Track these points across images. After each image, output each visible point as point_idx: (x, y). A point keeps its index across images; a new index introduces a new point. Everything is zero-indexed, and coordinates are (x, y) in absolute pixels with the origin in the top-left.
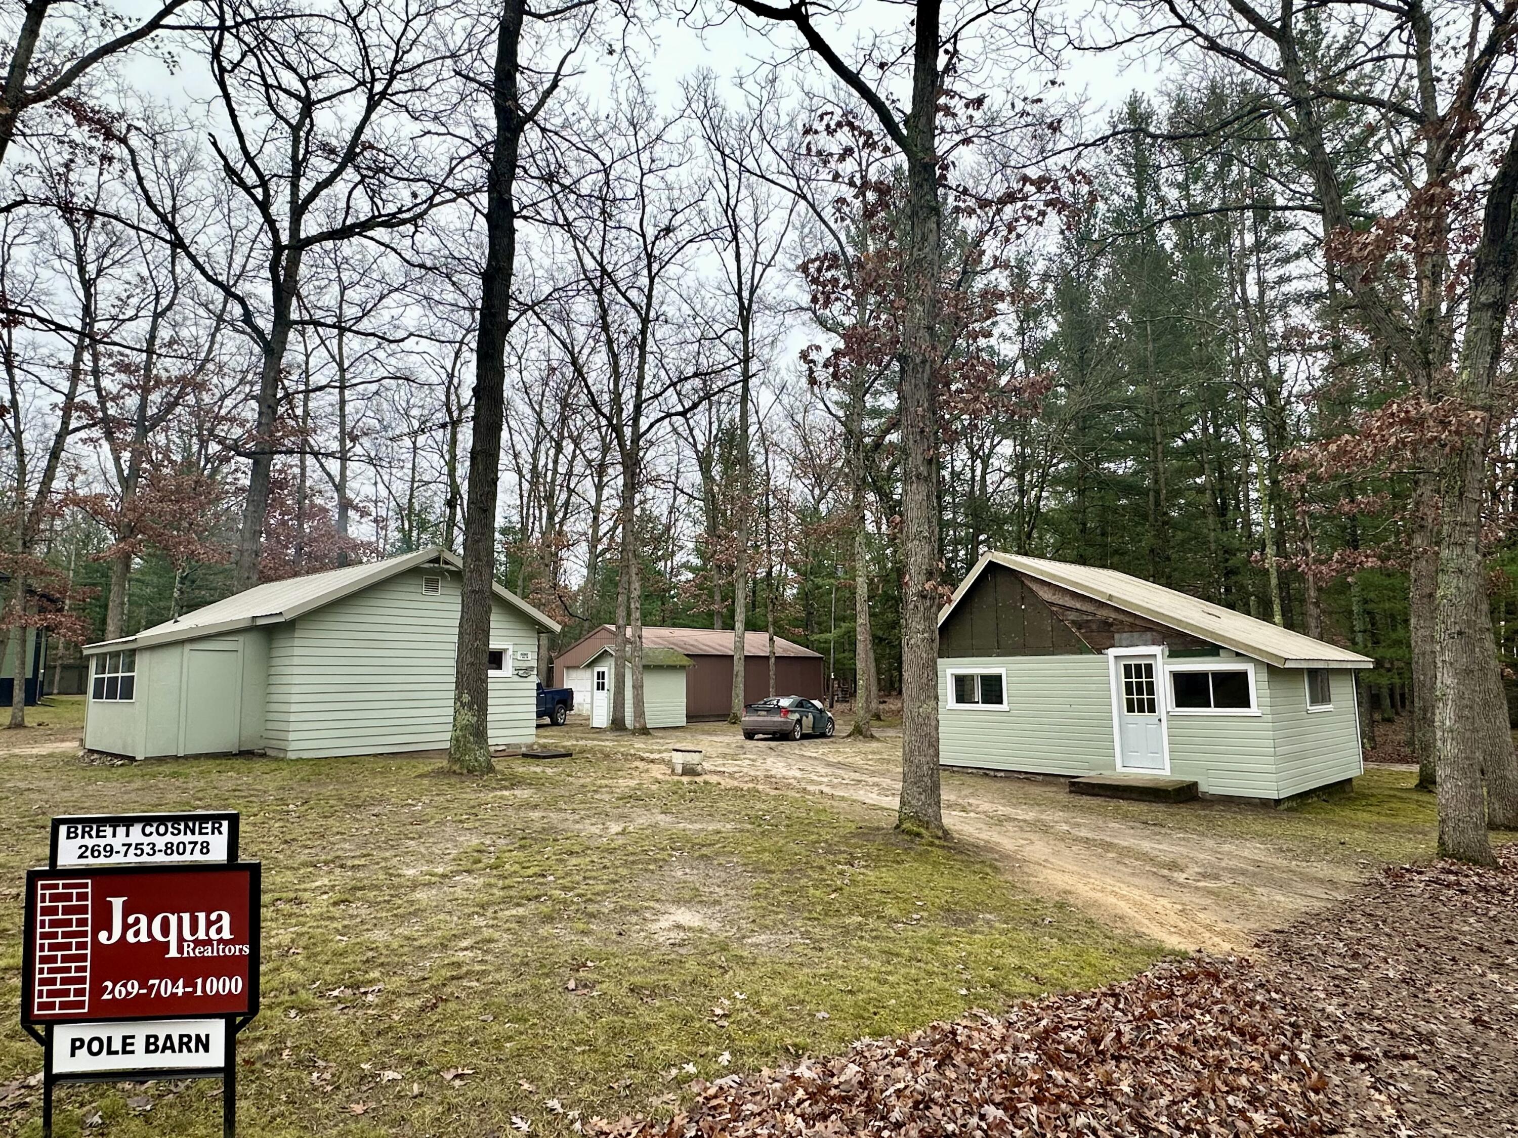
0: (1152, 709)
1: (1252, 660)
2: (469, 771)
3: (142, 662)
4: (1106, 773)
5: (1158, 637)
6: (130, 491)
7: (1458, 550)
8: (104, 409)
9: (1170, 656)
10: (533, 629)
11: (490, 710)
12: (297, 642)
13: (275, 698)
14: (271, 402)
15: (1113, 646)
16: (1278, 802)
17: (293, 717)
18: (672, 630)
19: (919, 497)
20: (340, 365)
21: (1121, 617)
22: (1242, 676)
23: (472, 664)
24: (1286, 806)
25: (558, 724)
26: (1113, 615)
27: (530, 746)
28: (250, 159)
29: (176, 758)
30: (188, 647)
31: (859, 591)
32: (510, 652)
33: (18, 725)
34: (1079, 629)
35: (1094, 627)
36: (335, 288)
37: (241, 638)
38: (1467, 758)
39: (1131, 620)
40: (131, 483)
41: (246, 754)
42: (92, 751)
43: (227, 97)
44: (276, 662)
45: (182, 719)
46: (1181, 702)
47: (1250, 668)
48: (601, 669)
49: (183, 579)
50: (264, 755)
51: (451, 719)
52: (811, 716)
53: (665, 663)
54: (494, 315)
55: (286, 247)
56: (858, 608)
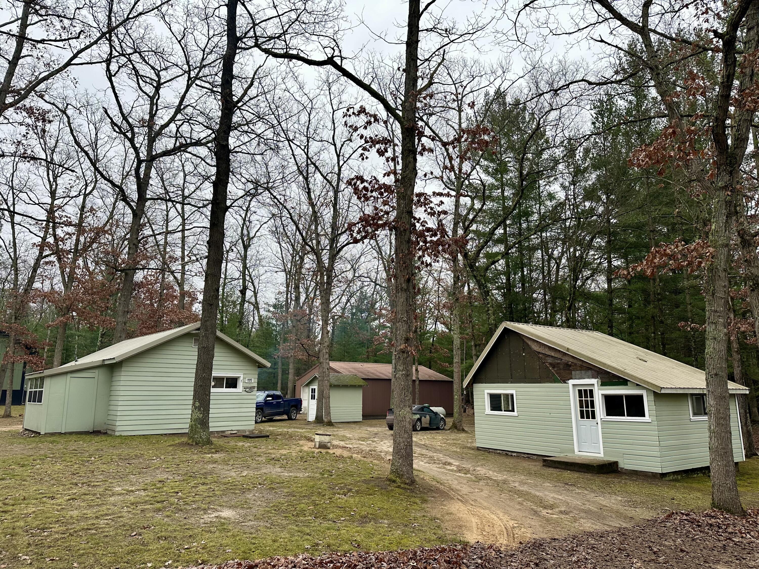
0: (594, 417)
1: (644, 388)
2: (197, 444)
3: (47, 382)
4: (570, 455)
5: (595, 374)
6: (69, 289)
7: (713, 327)
8: (57, 245)
9: (602, 385)
10: (256, 366)
11: (211, 411)
12: (123, 373)
13: (112, 403)
14: (135, 242)
15: (571, 379)
16: (663, 475)
17: (119, 413)
18: (361, 364)
19: (402, 300)
20: (183, 217)
21: (575, 361)
22: (640, 397)
23: (201, 386)
24: (671, 477)
25: (292, 419)
26: (571, 360)
27: (251, 431)
28: (125, 118)
29: (60, 434)
30: (69, 376)
31: (455, 343)
32: (241, 378)
33: (8, 416)
34: (553, 368)
35: (561, 367)
36: (182, 174)
37: (96, 371)
38: (723, 448)
39: (580, 363)
40: (69, 285)
41: (96, 433)
42: (26, 430)
43: (113, 87)
44: (114, 383)
45: (65, 413)
46: (609, 412)
47: (644, 393)
48: (313, 387)
49: (103, 335)
50: (106, 433)
51: (190, 416)
52: (428, 417)
53: (349, 384)
54: (218, 204)
55: (143, 161)
56: (454, 353)
